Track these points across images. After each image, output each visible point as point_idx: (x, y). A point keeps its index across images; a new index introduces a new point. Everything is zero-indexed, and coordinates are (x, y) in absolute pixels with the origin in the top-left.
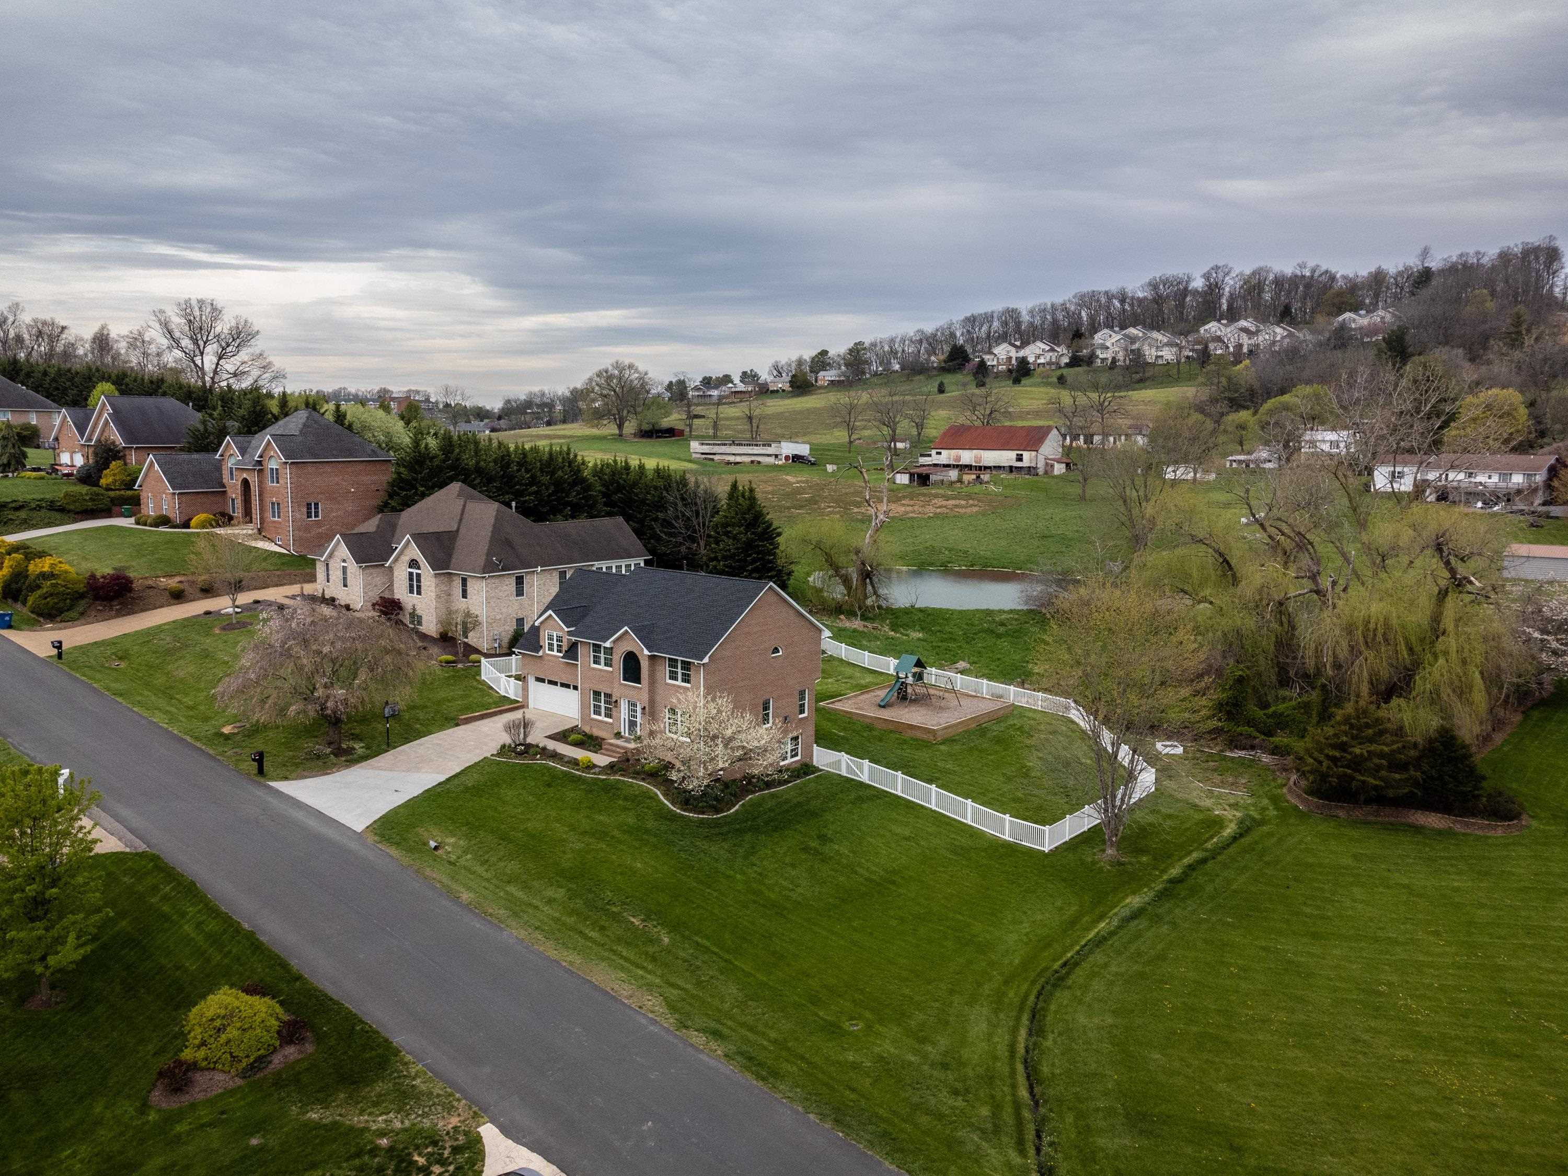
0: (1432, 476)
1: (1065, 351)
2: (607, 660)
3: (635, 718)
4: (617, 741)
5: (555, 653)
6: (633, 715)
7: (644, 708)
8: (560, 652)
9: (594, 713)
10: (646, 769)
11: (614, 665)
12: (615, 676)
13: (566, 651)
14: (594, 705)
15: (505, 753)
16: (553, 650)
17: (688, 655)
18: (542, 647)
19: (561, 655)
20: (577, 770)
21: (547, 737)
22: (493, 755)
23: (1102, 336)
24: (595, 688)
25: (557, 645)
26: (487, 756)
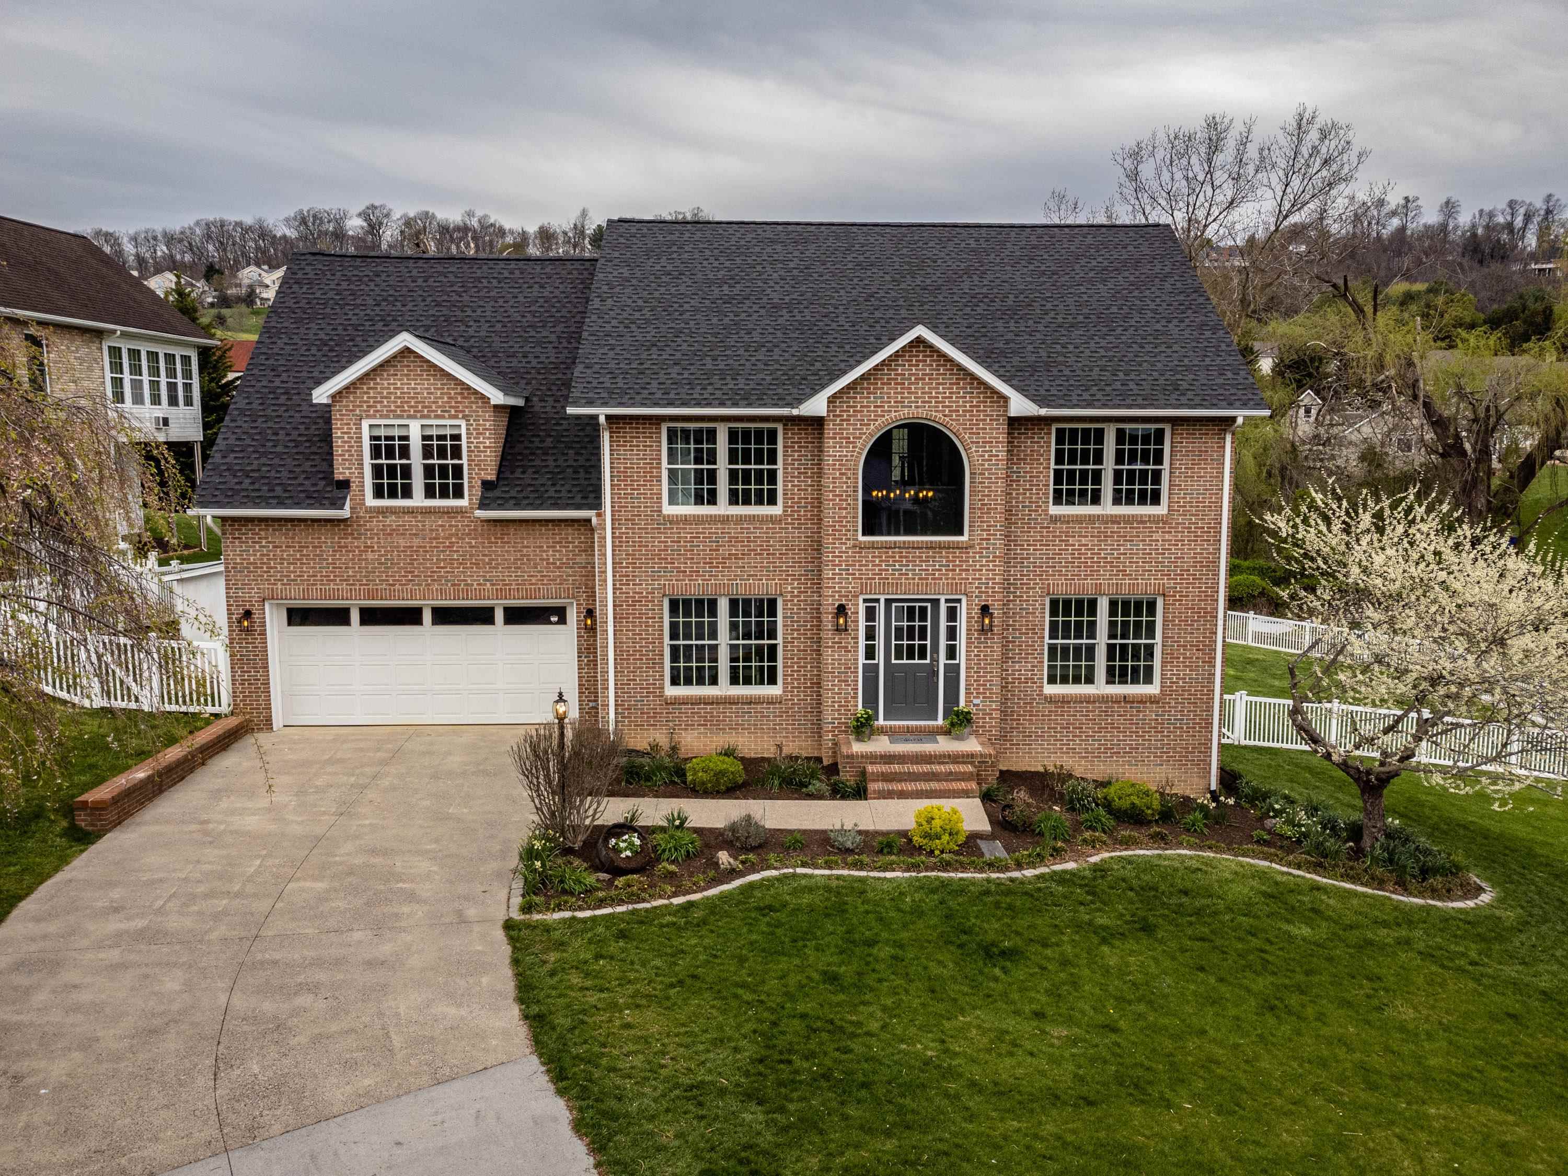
1: (206, 288)
2: (746, 481)
3: (923, 656)
4: (881, 745)
5: (418, 500)
6: (911, 648)
7: (985, 610)
8: (444, 494)
9: (675, 682)
10: (1125, 804)
11: (827, 481)
12: (828, 521)
13: (487, 485)
14: (674, 650)
15: (569, 884)
16: (407, 492)
17: (1184, 400)
18: (345, 485)
19: (463, 503)
20: (946, 866)
21: (612, 794)
22: (527, 908)
23: (249, 274)
24: (694, 588)
25: (429, 471)
26: (501, 916)
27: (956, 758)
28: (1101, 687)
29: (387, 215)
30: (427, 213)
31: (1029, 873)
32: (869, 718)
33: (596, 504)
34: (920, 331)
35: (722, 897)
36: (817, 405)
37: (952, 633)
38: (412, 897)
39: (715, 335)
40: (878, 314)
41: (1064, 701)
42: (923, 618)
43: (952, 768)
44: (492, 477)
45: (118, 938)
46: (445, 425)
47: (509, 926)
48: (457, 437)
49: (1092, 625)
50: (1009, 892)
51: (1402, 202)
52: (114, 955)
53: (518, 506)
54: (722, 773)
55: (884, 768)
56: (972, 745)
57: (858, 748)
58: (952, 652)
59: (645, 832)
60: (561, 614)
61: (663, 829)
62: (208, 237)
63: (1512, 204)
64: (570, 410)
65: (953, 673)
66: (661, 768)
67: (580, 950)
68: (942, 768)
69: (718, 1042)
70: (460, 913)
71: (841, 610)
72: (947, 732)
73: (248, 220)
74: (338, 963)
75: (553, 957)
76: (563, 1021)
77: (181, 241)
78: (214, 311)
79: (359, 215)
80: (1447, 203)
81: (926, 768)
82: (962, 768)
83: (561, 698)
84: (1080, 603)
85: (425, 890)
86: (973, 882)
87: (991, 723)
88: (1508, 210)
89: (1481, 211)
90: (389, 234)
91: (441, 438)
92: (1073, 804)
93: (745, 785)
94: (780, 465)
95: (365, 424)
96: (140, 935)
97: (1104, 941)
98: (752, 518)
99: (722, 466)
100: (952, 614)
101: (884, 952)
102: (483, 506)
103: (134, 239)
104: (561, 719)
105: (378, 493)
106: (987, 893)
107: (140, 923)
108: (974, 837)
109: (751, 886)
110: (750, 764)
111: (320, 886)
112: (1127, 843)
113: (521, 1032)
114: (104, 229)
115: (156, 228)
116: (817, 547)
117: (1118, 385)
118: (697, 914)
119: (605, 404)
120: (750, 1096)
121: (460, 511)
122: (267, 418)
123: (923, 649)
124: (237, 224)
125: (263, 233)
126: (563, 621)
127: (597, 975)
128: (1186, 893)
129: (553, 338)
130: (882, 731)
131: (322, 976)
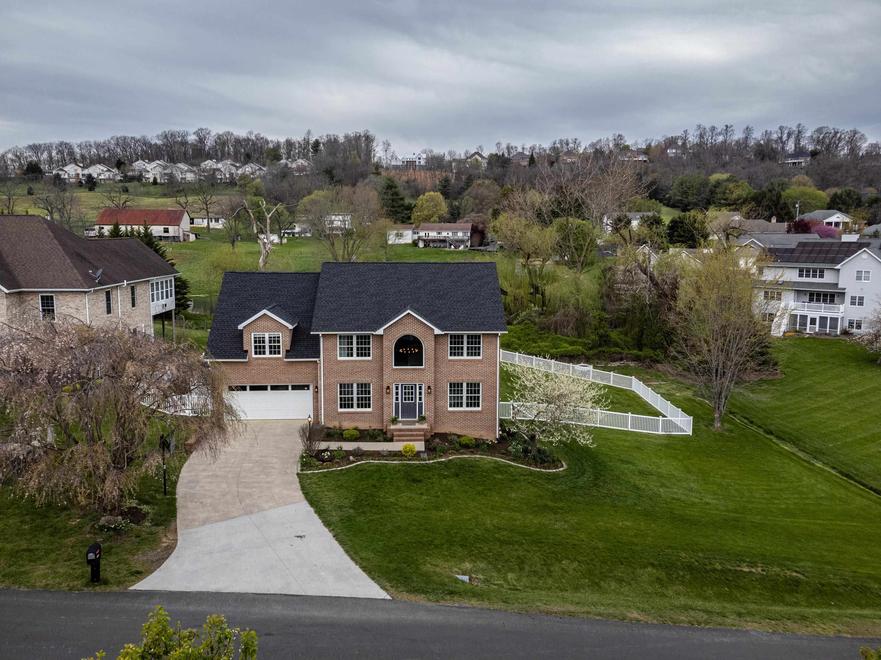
0: (422, 234)
1: (117, 172)
2: (362, 350)
3: (412, 400)
4: (400, 426)
5: (267, 355)
6: (409, 398)
7: (429, 387)
8: (275, 353)
9: (341, 407)
10: (464, 443)
11: (384, 352)
12: (384, 363)
13: (287, 351)
14: (341, 398)
15: (312, 464)
16: (264, 353)
17: (484, 328)
18: (246, 351)
19: (280, 356)
20: (409, 460)
21: (323, 441)
22: (302, 470)
23: (139, 165)
24: (346, 381)
25: (270, 347)
26: (296, 472)
27: (419, 430)
28: (464, 408)
29: (209, 133)
30: (229, 132)
31: (431, 462)
32: (396, 418)
33: (319, 357)
34: (409, 311)
35: (350, 468)
36: (380, 332)
37: (420, 393)
38: (273, 468)
39: (353, 306)
40: (402, 298)
41: (454, 412)
42: (412, 389)
43: (418, 433)
44: (289, 349)
45: (208, 477)
46: (276, 334)
47: (298, 474)
48: (279, 337)
49: (462, 390)
50: (425, 466)
51: (725, 128)
52: (209, 480)
53: (296, 358)
54: (353, 435)
55: (398, 433)
56: (425, 426)
57: (392, 427)
58: (420, 399)
59: (331, 451)
60: (308, 387)
61: (336, 451)
62: (117, 144)
63: (781, 128)
64: (312, 333)
65: (421, 405)
66: (336, 433)
67: (315, 479)
68: (415, 433)
69: (346, 498)
70: (286, 471)
71: (388, 388)
72: (418, 422)
73: (138, 137)
74: (260, 482)
75: (309, 481)
76: (312, 494)
77: (103, 147)
78: (121, 184)
79: (194, 133)
80: (747, 128)
81: (410, 433)
82: (420, 433)
83: (309, 417)
84: (458, 384)
85: (276, 466)
86: (415, 464)
87: (432, 419)
88: (779, 131)
89: (766, 131)
90: (209, 143)
91: (274, 337)
92: (451, 442)
93: (360, 437)
94: (371, 346)
95: (252, 334)
96: (212, 476)
97: (445, 478)
98: (363, 361)
99: (355, 346)
100: (420, 388)
101: (388, 480)
102: (286, 358)
103: (80, 146)
104: (310, 422)
105: (256, 353)
106: (418, 466)
107: (211, 473)
108: (419, 453)
109: (358, 465)
110: (361, 431)
111: (251, 465)
112: (462, 454)
113: (303, 496)
114: (65, 141)
115: (91, 140)
116: (382, 370)
117: (467, 323)
118: (344, 472)
119: (321, 331)
120: (351, 508)
121: (279, 358)
122: (223, 330)
123: (412, 398)
124: (132, 138)
125: (145, 143)
126: (308, 389)
127: (319, 485)
128: (472, 466)
129: (306, 301)
130: (400, 422)
131: (256, 485)
